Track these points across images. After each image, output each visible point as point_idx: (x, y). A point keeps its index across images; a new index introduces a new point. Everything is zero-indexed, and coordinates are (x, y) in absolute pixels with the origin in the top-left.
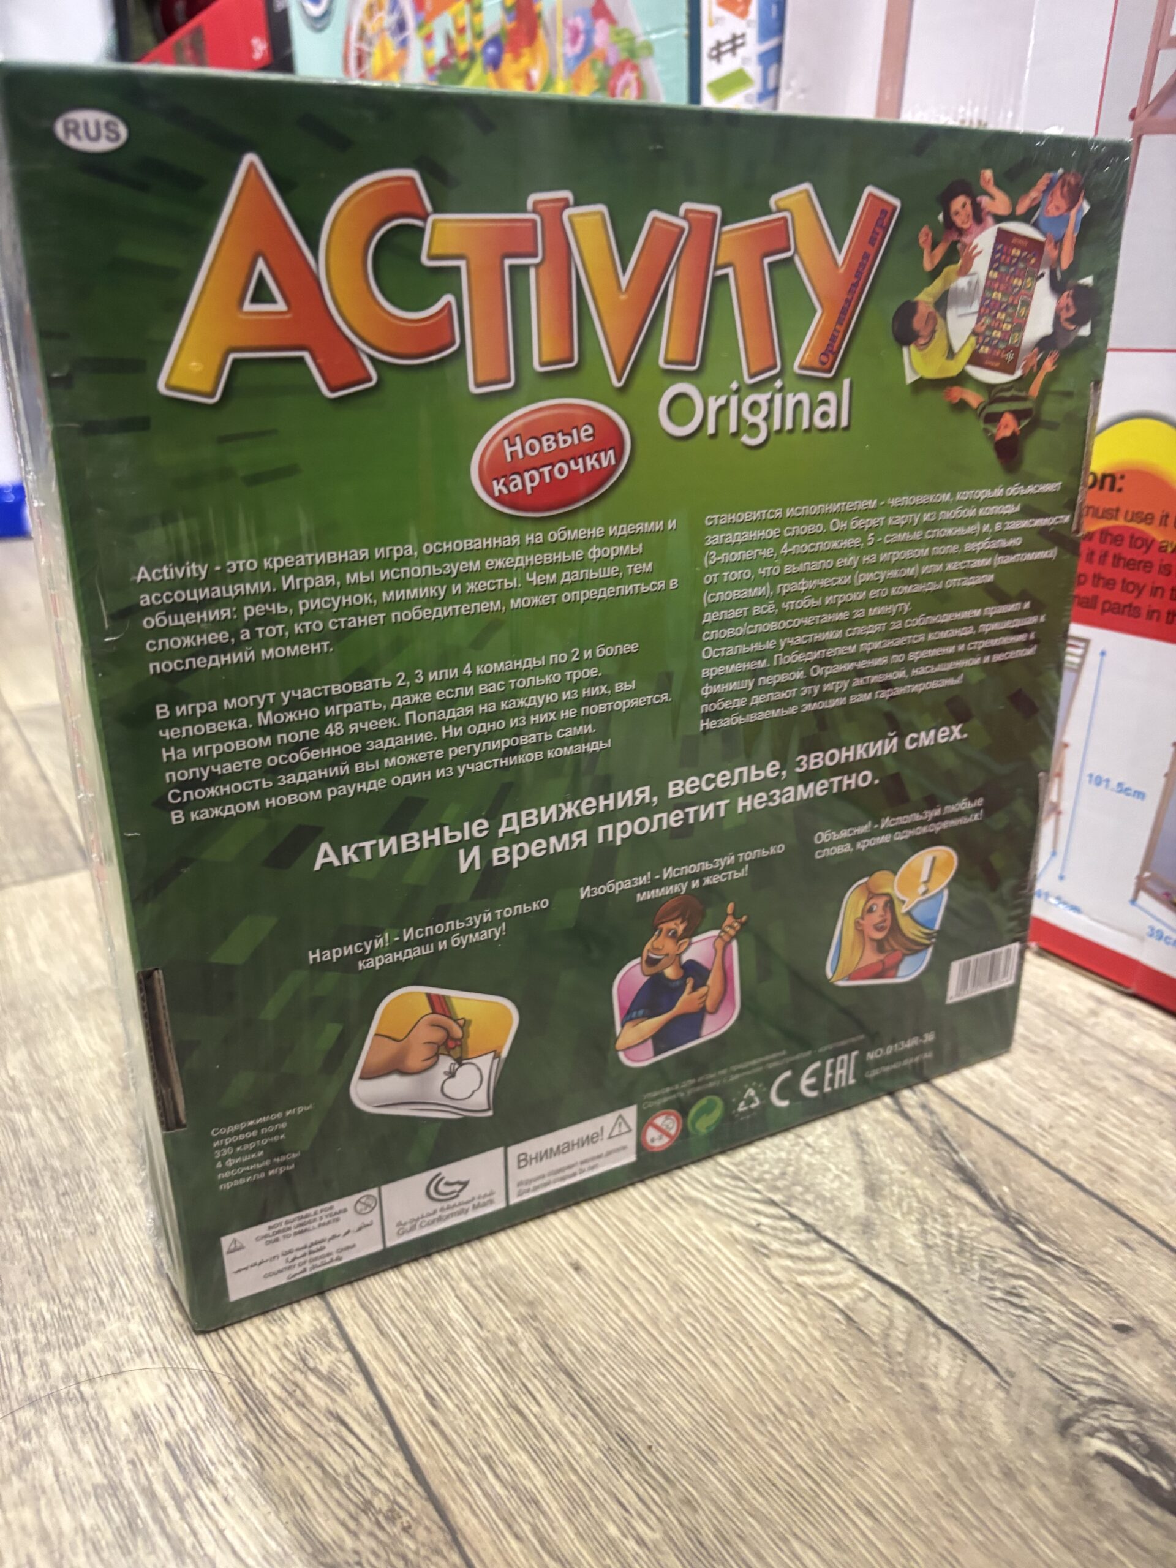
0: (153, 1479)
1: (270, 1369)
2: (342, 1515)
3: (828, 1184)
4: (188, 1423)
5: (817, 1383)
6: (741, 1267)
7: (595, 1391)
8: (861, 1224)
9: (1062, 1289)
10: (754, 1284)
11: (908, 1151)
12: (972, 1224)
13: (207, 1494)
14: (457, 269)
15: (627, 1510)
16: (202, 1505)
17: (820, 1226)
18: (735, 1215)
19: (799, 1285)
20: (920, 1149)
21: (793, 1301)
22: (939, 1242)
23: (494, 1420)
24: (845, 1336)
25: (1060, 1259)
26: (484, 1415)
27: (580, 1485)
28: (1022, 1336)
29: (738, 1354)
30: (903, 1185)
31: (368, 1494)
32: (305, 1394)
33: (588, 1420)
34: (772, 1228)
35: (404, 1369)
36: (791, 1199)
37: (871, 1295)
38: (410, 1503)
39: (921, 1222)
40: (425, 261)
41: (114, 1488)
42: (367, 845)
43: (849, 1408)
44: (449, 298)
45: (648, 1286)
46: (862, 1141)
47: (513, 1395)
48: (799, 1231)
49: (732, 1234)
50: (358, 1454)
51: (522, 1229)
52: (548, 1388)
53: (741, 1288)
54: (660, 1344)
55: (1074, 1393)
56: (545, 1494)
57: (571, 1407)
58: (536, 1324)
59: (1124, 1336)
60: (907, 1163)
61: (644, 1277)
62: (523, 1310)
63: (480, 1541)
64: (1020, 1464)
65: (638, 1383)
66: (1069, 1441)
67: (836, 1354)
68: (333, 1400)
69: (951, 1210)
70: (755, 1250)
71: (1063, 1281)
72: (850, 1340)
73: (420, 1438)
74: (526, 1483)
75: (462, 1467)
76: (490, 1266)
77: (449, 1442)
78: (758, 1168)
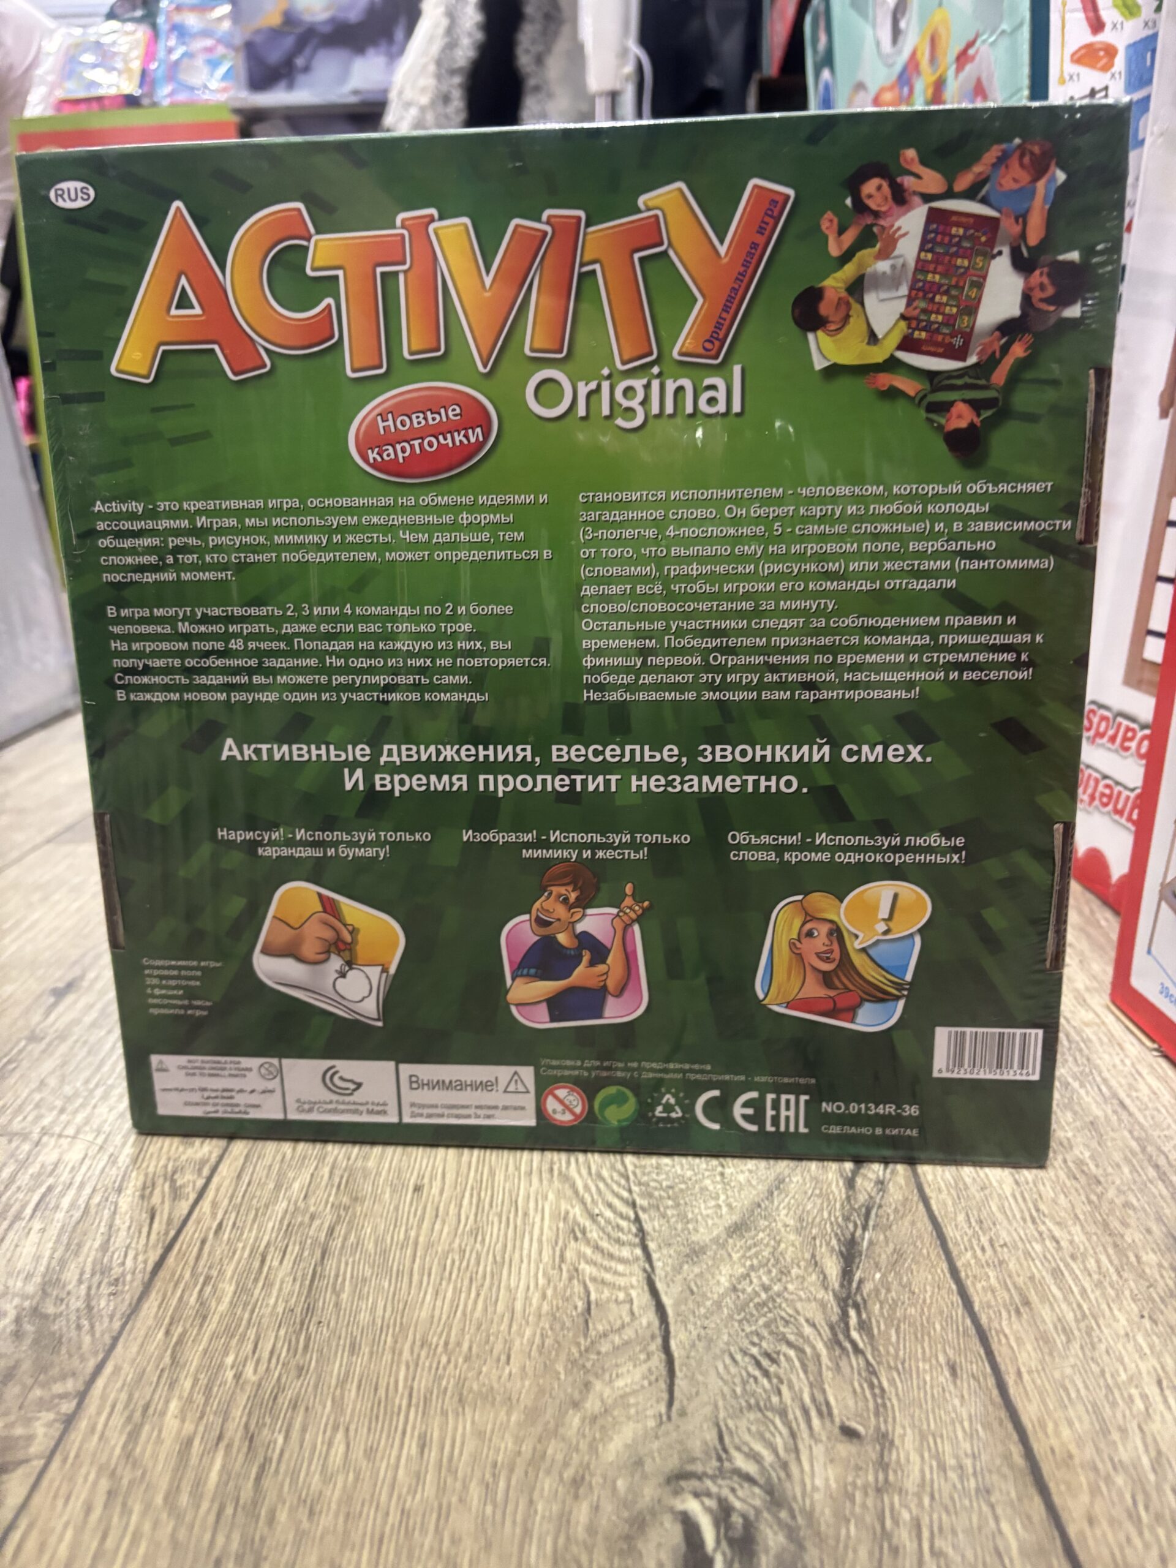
0: (18, 1203)
1: (151, 1169)
2: (88, 1268)
3: (701, 1209)
5: (500, 1342)
6: (544, 1238)
7: (329, 1271)
8: (692, 1248)
9: (828, 1375)
11: (816, 1211)
12: (803, 1289)
14: (336, 277)
15: (254, 1352)
16: (26, 1226)
17: (652, 1235)
18: (589, 1201)
20: (831, 1213)
21: (556, 1278)
22: (749, 1290)
23: (241, 1258)
24: (567, 1321)
25: (857, 1350)
26: (238, 1253)
27: (244, 1322)
28: (734, 1391)
30: (774, 1234)
31: (115, 1264)
32: (151, 1193)
33: (301, 1286)
34: (608, 1222)
35: (226, 1202)
36: (653, 1207)
37: (631, 1302)
38: (133, 1281)
39: (751, 1267)
40: (309, 272)
42: (264, 747)
43: (503, 1369)
44: (329, 301)
46: (778, 1188)
47: (272, 1249)
48: (629, 1233)
49: (567, 1213)
50: (138, 1239)
52: (300, 1255)
53: (525, 1252)
54: (414, 1261)
55: (724, 1456)
56: (216, 1317)
57: (300, 1273)
58: (342, 1213)
59: (844, 1438)
60: (800, 1220)
61: (459, 1215)
62: (346, 1200)
63: (143, 1324)
64: (597, 1480)
65: (364, 1280)
66: (669, 1489)
67: (543, 1329)
68: (163, 1202)
69: (795, 1271)
70: (572, 1232)
71: (838, 1368)
73: (185, 1247)
74: (213, 1304)
75: (187, 1275)
76: (358, 1164)
77: (198, 1257)
78: (654, 1176)
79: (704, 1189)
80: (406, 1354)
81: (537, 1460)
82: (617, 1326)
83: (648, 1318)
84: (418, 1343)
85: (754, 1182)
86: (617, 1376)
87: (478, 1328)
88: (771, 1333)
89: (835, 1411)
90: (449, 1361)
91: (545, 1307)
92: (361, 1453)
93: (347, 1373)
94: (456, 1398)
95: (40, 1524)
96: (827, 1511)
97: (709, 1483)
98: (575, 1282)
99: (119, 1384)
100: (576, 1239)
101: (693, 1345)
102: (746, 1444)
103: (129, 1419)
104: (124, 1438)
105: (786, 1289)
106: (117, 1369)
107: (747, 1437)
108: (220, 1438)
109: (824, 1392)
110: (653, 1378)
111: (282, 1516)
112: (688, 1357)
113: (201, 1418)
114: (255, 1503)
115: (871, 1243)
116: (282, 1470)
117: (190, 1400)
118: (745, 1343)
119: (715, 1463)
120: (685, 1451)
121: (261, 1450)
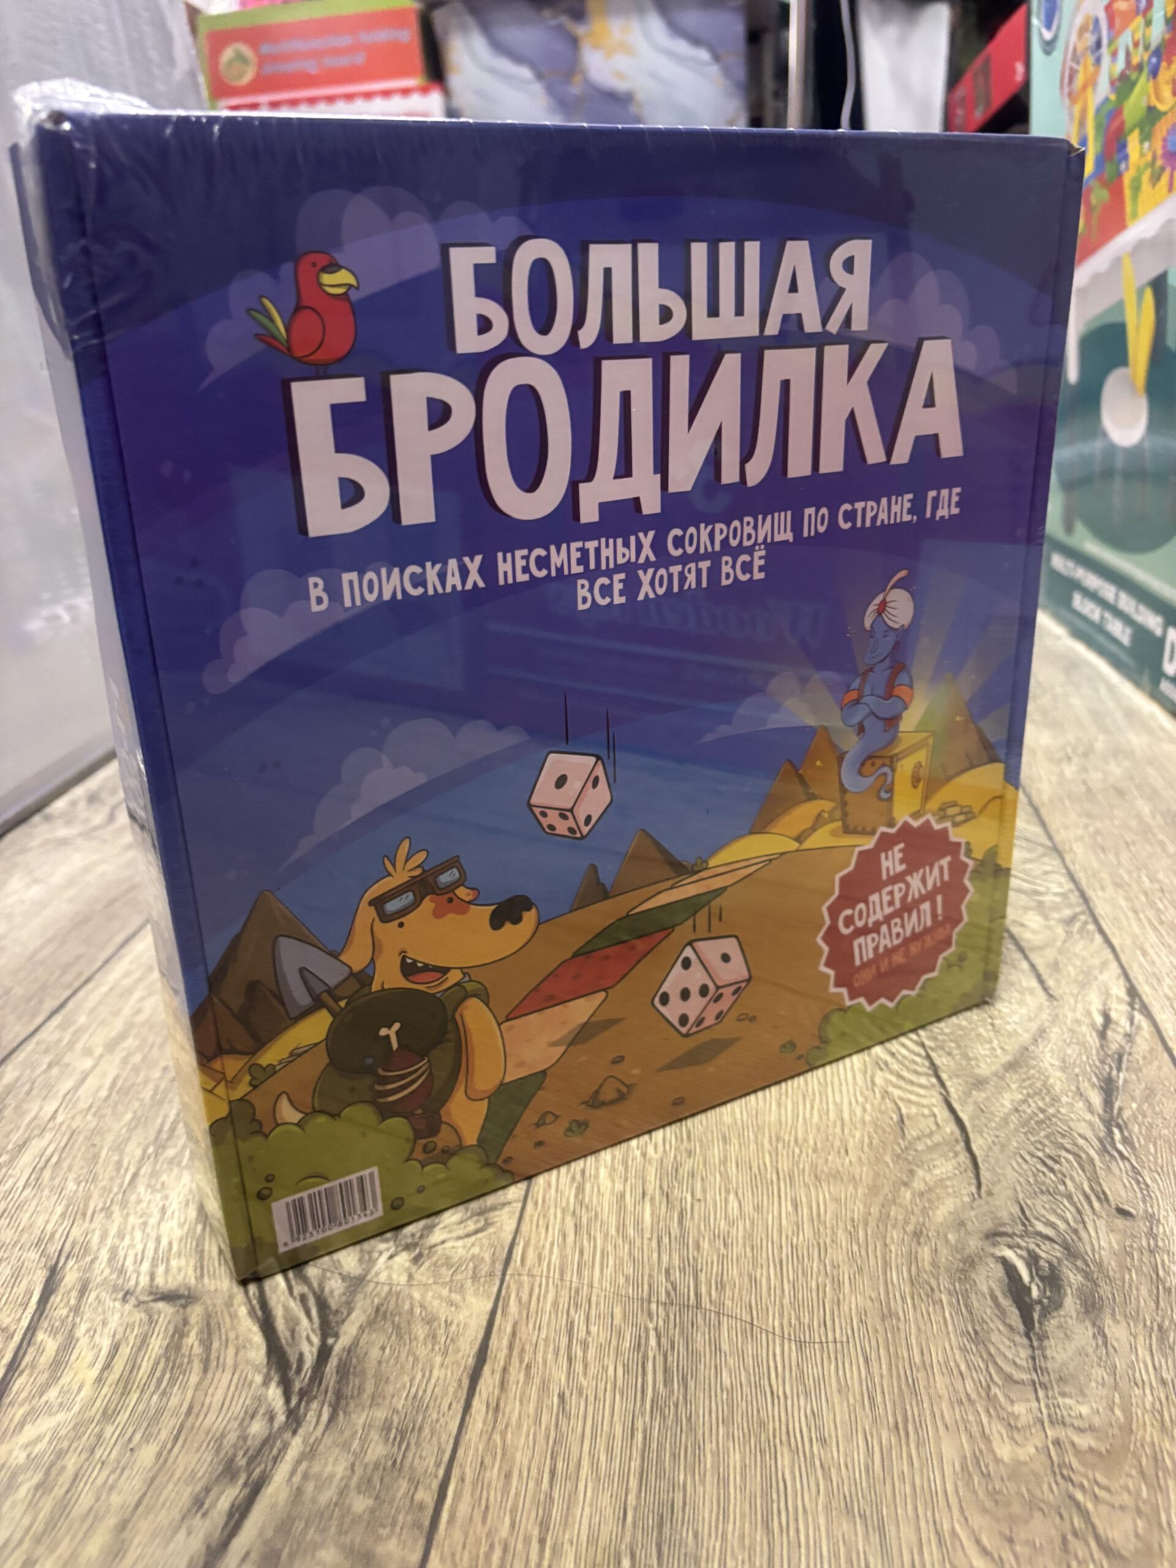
3: (979, 1050)
5: (837, 1140)
8: (977, 1079)
11: (1075, 1055)
12: (1073, 1113)
17: (943, 1068)
19: (886, 1091)
20: (1088, 1057)
21: (870, 1097)
24: (887, 1128)
25: (1122, 1156)
28: (1028, 1181)
30: (1043, 1071)
34: (905, 1057)
36: (940, 1047)
37: (935, 1116)
39: (1028, 1096)
43: (844, 1159)
48: (923, 1066)
55: (1027, 1223)
59: (1120, 1216)
60: (1063, 1061)
64: (932, 1233)
66: (987, 1242)
67: (869, 1132)
71: (1109, 1169)
79: (979, 1035)
80: (767, 1145)
81: (884, 1218)
82: (928, 1131)
83: (951, 1128)
84: (774, 1138)
85: (1021, 1031)
86: (934, 1166)
87: (818, 1130)
88: (1051, 1142)
89: (1111, 1198)
90: (801, 1151)
91: (868, 1118)
93: (726, 1157)
94: (813, 1177)
95: (533, 1241)
96: (1113, 1263)
97: (1019, 1240)
98: (887, 1100)
100: (881, 1069)
101: (990, 1149)
102: (1044, 1216)
103: (573, 1179)
105: (1059, 1112)
107: (1043, 1212)
108: (644, 1194)
109: (1100, 1185)
110: (962, 1169)
111: (705, 1245)
112: (987, 1156)
113: (626, 1179)
114: (683, 1235)
115: (1125, 1081)
116: (696, 1216)
117: (613, 1169)
118: (1032, 1149)
119: (1021, 1227)
120: (996, 1218)
121: (677, 1204)
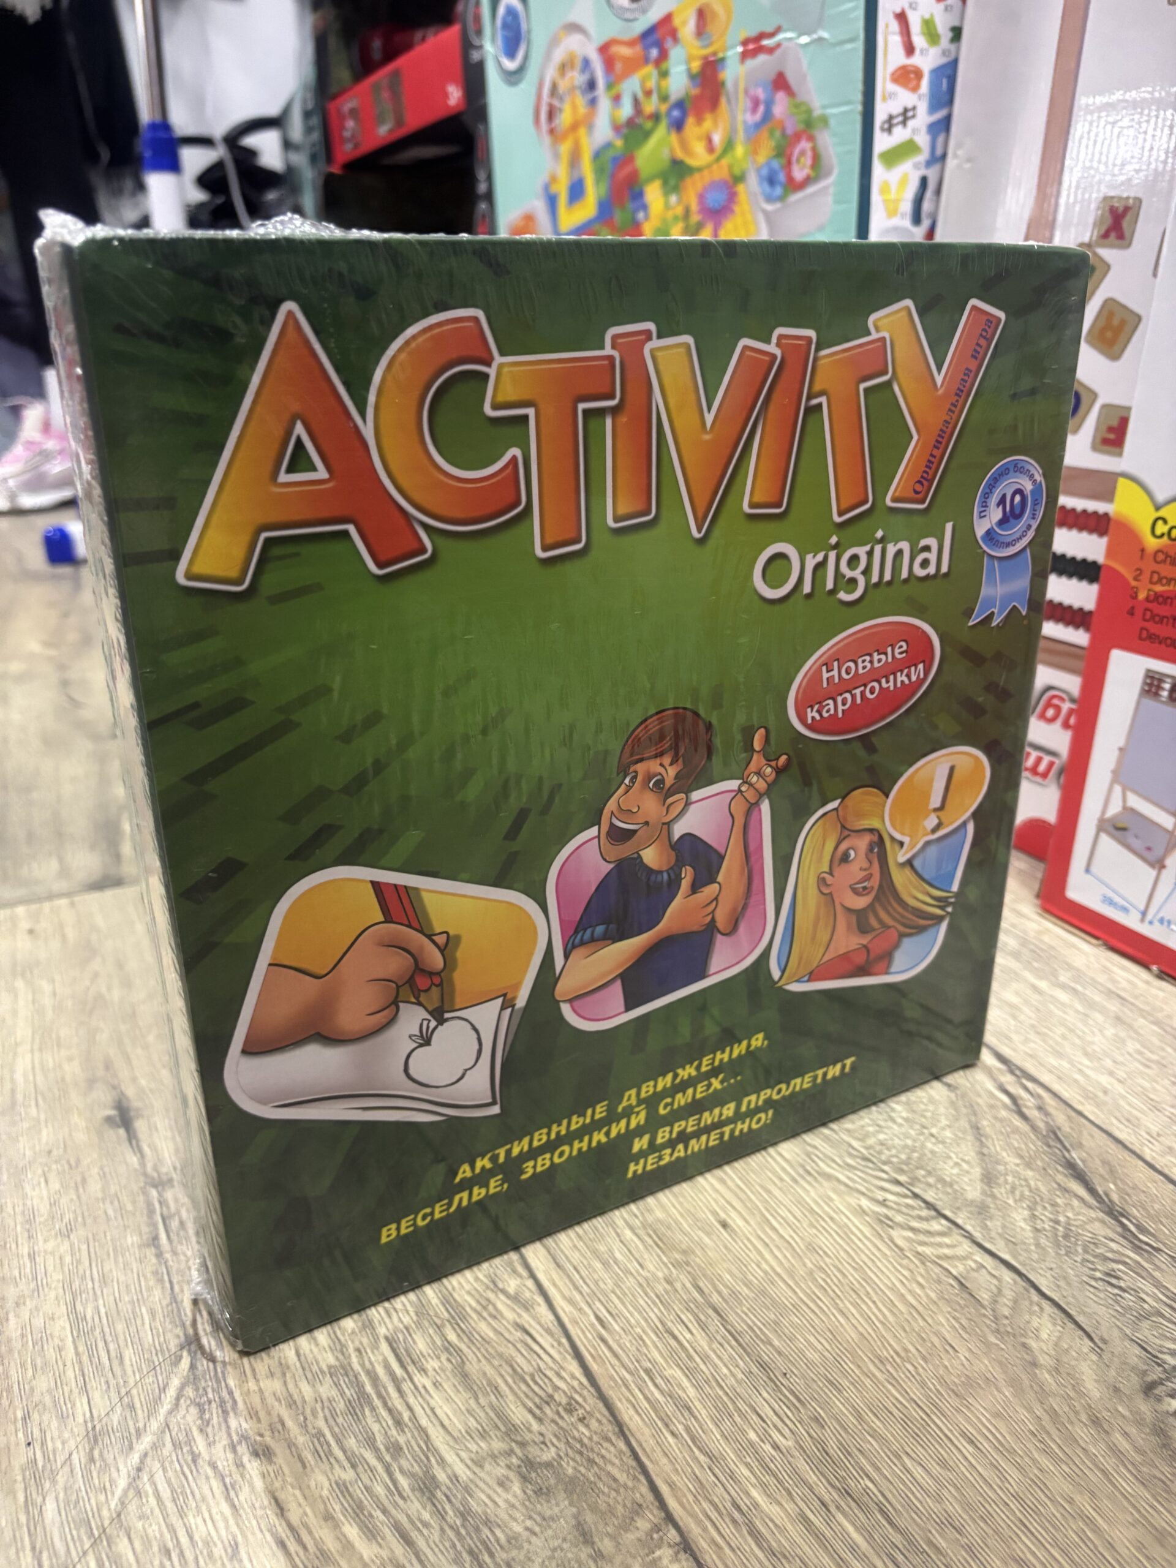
0: (376, 1365)
2: (530, 1404)
3: (949, 1171)
4: (402, 1322)
5: (931, 1335)
6: (868, 1235)
7: (740, 1326)
8: (977, 1206)
9: (1157, 1274)
10: (879, 1249)
11: (1023, 1146)
12: (1078, 1214)
13: (420, 1379)
15: (764, 1421)
16: (416, 1388)
17: (939, 1205)
18: (864, 1190)
19: (918, 1253)
20: (1034, 1145)
21: (912, 1266)
22: (1047, 1227)
23: (653, 1342)
24: (958, 1299)
25: (1158, 1250)
26: (645, 1337)
27: (725, 1398)
28: (1117, 1311)
29: (863, 1306)
30: (1016, 1175)
31: (550, 1391)
32: (495, 1308)
33: (732, 1348)
34: (895, 1203)
35: (578, 1297)
36: (915, 1180)
37: (983, 1266)
38: (585, 1400)
39: (1030, 1208)
41: (345, 1369)
43: (958, 1357)
45: (786, 1245)
46: (981, 1136)
47: (670, 1324)
48: (921, 1208)
49: (860, 1206)
50: (540, 1358)
51: (676, 1189)
52: (699, 1320)
53: (867, 1252)
55: (1158, 1361)
56: (697, 1403)
57: (718, 1338)
58: (689, 1269)
60: (1021, 1157)
61: (782, 1237)
62: (678, 1256)
63: (643, 1434)
64: (1106, 1414)
65: (775, 1323)
66: (1152, 1400)
69: (1059, 1201)
70: (881, 1221)
71: (1158, 1268)
72: (962, 1302)
73: (592, 1351)
74: (680, 1392)
75: (627, 1376)
76: (650, 1219)
77: (616, 1356)
78: (886, 1152)
79: (932, 1152)
80: (878, 1374)
81: (1054, 1415)
82: (995, 1290)
83: (1008, 1276)
84: (876, 1361)
85: (960, 1135)
86: (1037, 1330)
87: (905, 1331)
88: (1095, 1256)
90: (915, 1368)
91: (933, 1295)
92: (938, 1468)
94: (952, 1394)
97: (1169, 1384)
98: (929, 1264)
99: (691, 1498)
100: (891, 1227)
101: (1058, 1286)
102: (1162, 1346)
103: (734, 1521)
104: (749, 1539)
105: (1068, 1218)
106: (671, 1485)
107: (1158, 1341)
108: (824, 1504)
109: (1165, 1286)
110: (1059, 1322)
111: (942, 1543)
112: (1064, 1297)
113: (789, 1494)
114: (910, 1542)
115: (1082, 1160)
116: (899, 1507)
117: (764, 1487)
118: (1087, 1271)
119: (1159, 1369)
120: (1133, 1368)
121: (866, 1499)
